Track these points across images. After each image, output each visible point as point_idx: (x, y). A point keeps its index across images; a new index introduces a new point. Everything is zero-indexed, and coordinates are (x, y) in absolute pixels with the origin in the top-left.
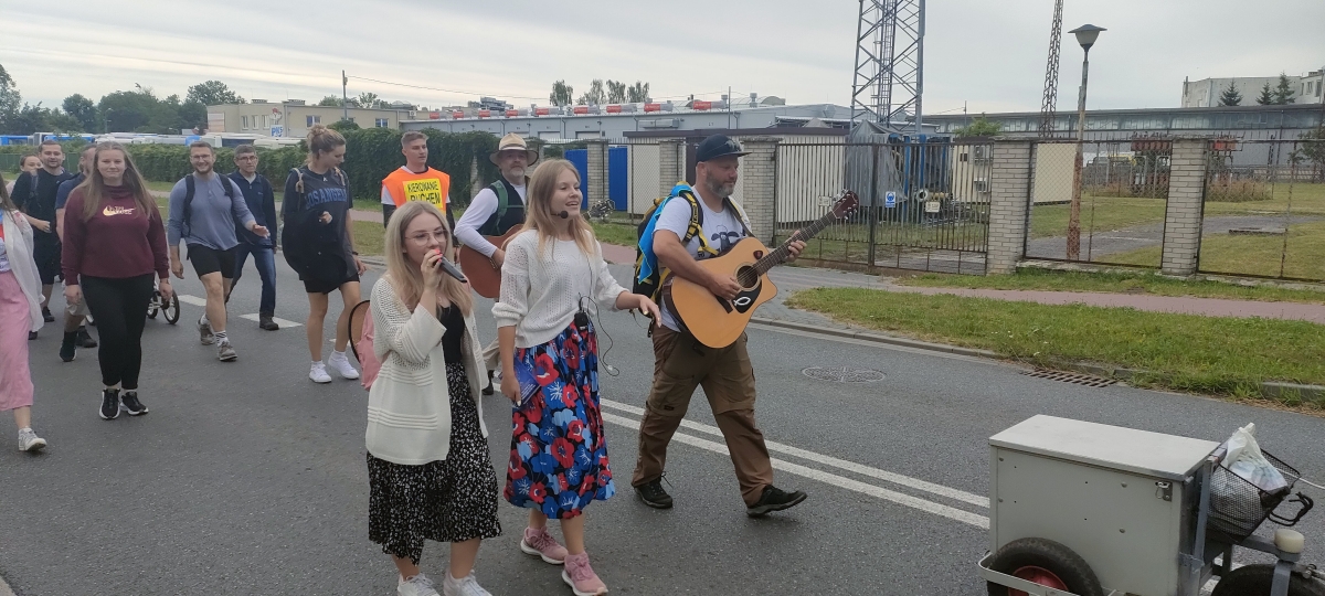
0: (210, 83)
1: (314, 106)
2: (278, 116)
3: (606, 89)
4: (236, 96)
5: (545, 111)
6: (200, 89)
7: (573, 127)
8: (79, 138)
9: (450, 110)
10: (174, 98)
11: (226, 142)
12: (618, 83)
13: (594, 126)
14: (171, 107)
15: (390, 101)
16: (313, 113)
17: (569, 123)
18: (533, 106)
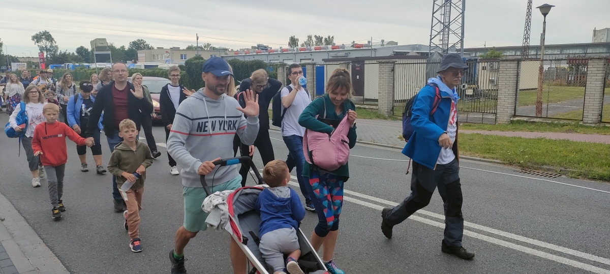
0: (139, 40)
1: (184, 50)
2: (168, 55)
3: (314, 39)
4: (150, 46)
5: (286, 50)
6: (134, 43)
7: (299, 57)
8: (83, 66)
9: (243, 50)
10: (123, 47)
11: (146, 66)
12: (319, 36)
13: (308, 56)
14: (122, 51)
15: (217, 47)
16: (183, 53)
17: (297, 55)
18: (281, 48)
